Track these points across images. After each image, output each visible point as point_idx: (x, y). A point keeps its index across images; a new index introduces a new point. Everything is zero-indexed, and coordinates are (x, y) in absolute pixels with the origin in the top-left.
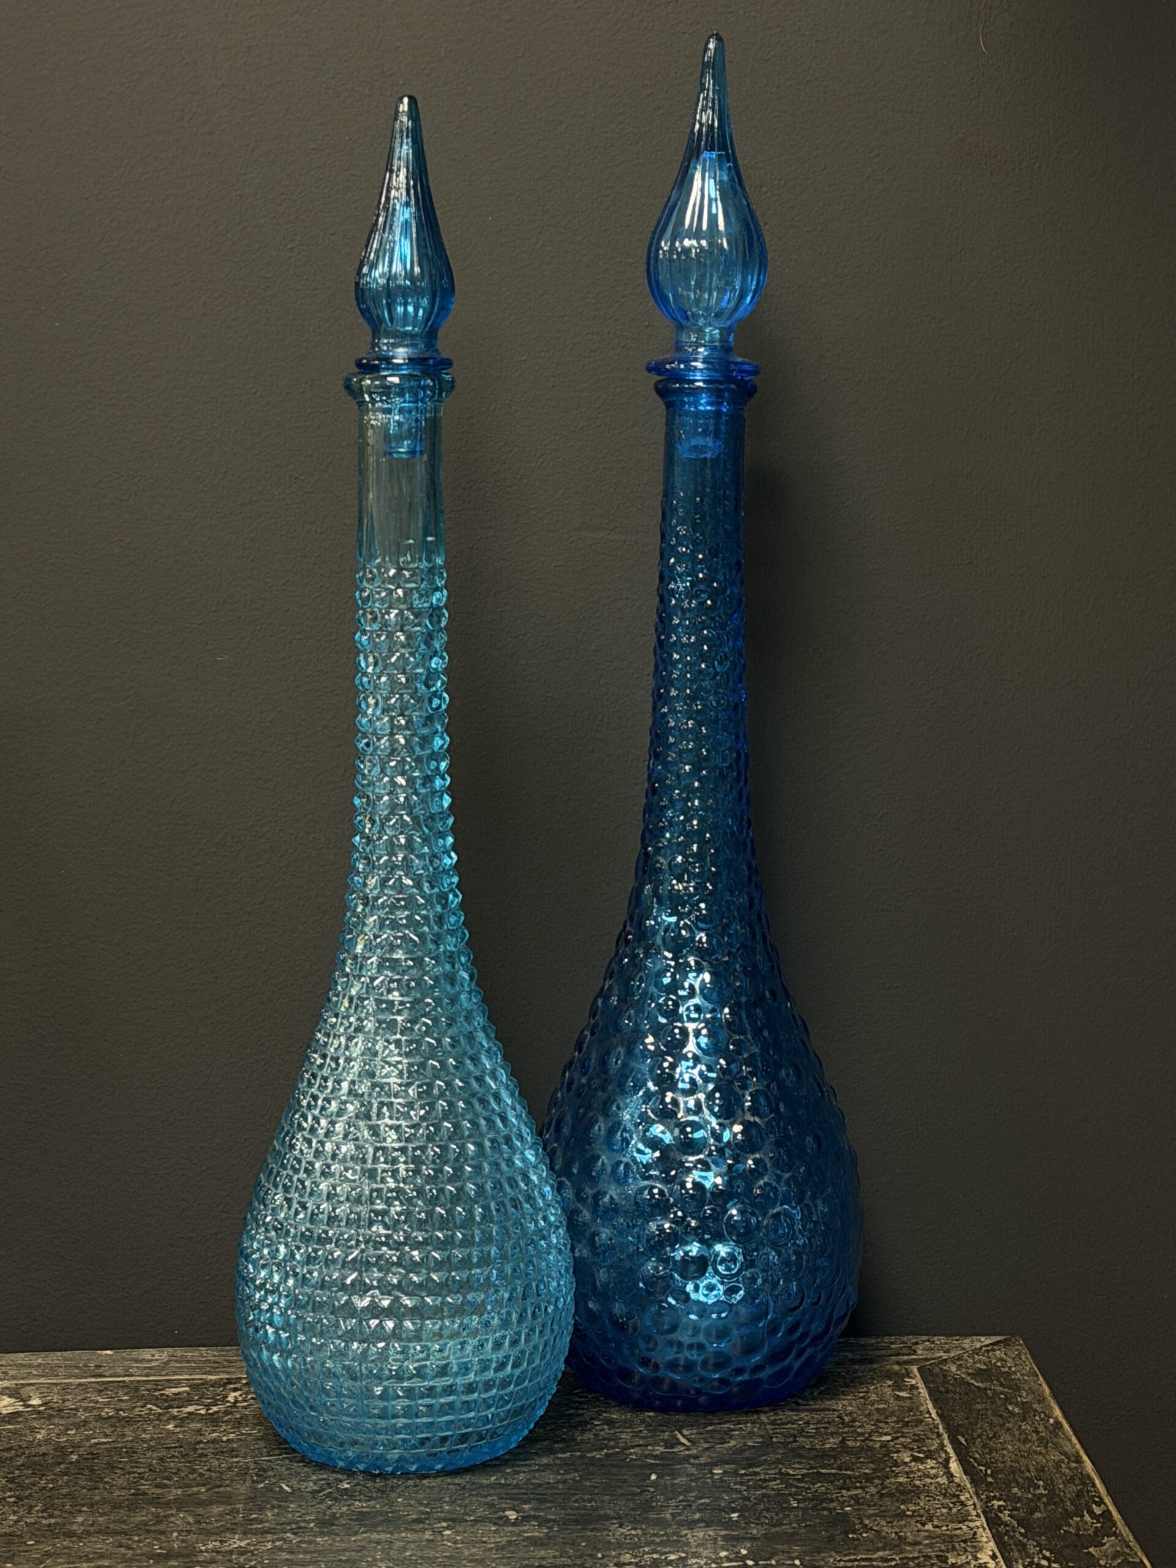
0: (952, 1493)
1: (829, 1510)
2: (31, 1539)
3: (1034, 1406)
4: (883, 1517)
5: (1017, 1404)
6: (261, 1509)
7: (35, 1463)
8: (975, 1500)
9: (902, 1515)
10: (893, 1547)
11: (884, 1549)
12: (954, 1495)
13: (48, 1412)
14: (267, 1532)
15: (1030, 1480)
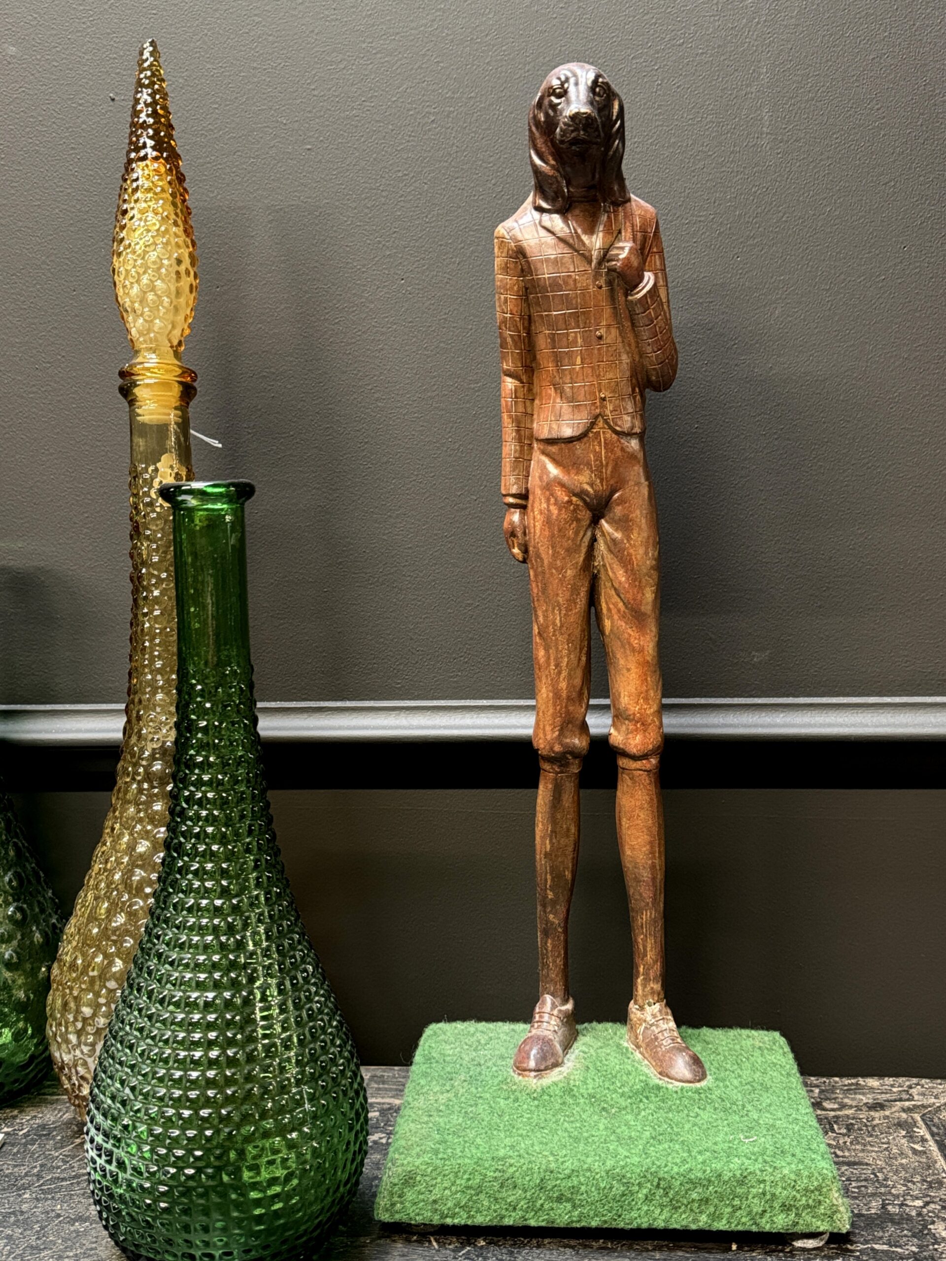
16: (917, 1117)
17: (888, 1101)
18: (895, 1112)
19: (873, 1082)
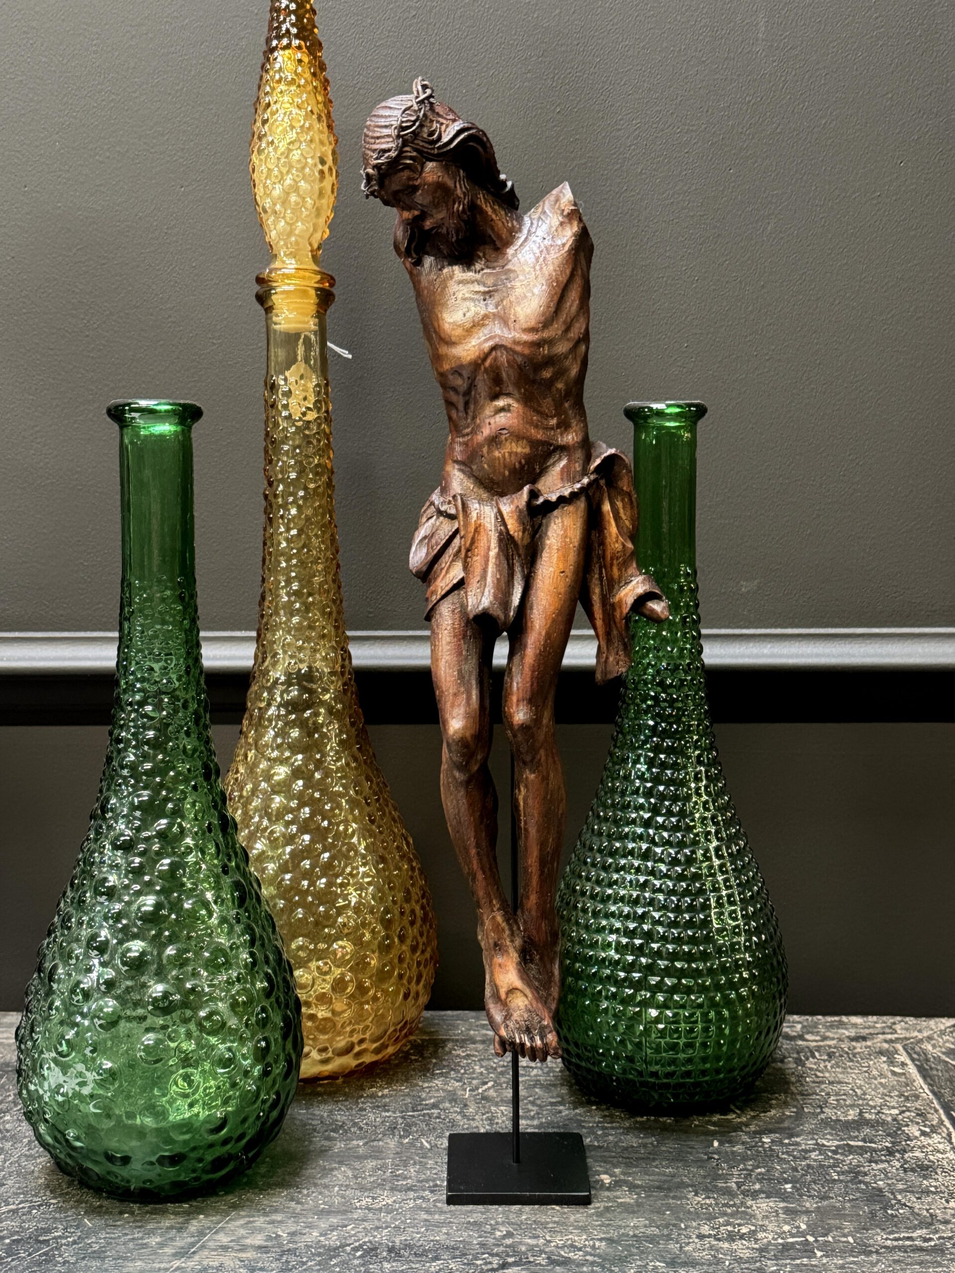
16: (899, 1047)
17: (871, 1034)
18: (878, 1042)
19: (857, 1020)
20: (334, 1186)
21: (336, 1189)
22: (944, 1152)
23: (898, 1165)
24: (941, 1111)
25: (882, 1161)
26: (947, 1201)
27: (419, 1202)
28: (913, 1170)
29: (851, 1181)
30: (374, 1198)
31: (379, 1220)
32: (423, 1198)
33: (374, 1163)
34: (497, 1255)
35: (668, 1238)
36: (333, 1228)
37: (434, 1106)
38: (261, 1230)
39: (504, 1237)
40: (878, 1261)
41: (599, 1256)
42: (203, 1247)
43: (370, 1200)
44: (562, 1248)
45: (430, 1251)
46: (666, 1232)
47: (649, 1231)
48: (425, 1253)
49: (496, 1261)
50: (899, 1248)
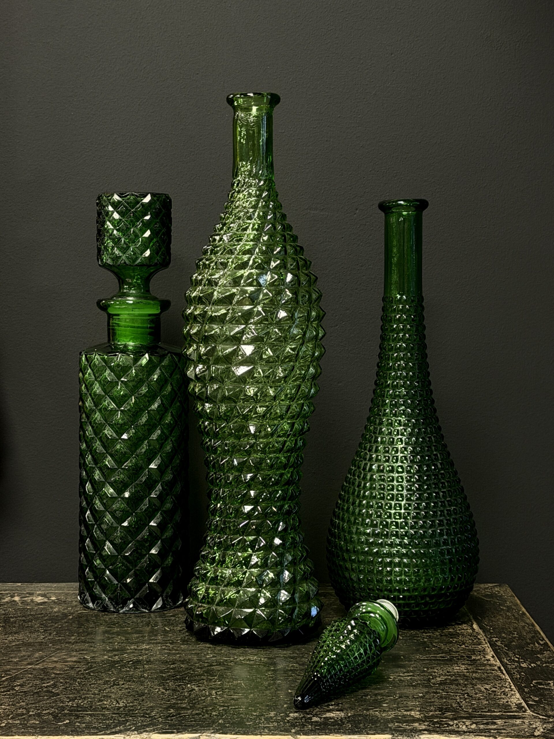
0: (474, 635)
1: (417, 640)
2: (50, 644)
3: (513, 607)
4: (442, 643)
5: (505, 606)
6: (156, 635)
7: (53, 619)
8: (485, 638)
9: (451, 642)
10: (446, 653)
11: (442, 653)
12: (475, 636)
13: (59, 602)
14: (159, 643)
15: (511, 632)
20: (114, 643)
21: (116, 643)
22: (467, 629)
23: (438, 634)
24: (471, 616)
25: (430, 633)
26: (461, 646)
27: (163, 647)
28: (446, 635)
29: (410, 639)
30: (137, 646)
31: (141, 653)
32: (166, 646)
33: (138, 635)
34: (207, 663)
35: (303, 657)
36: (115, 655)
37: (172, 616)
38: (75, 656)
39: (211, 657)
40: (414, 664)
41: (263, 663)
42: (44, 661)
43: (136, 647)
44: (244, 660)
45: (170, 661)
46: (301, 655)
47: (292, 655)
48: (167, 662)
49: (206, 665)
50: (427, 660)
